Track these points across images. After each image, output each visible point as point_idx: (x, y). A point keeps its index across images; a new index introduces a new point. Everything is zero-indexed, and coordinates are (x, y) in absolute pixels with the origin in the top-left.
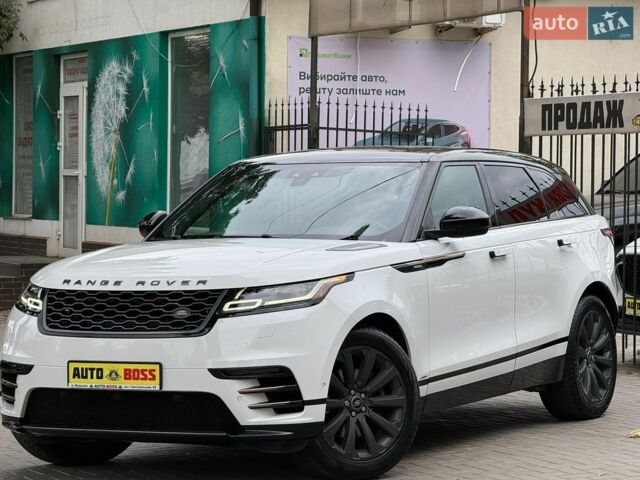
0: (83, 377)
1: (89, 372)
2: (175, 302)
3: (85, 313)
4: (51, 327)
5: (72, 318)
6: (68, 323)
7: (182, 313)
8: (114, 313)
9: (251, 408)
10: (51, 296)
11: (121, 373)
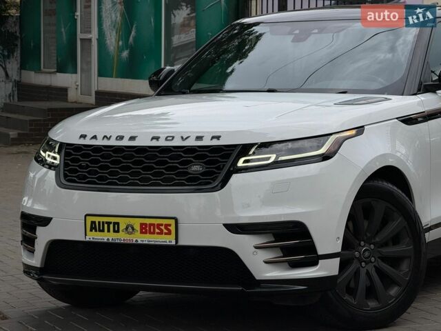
0: (100, 231)
1: (106, 226)
2: (189, 157)
3: (101, 168)
4: (68, 181)
5: (89, 172)
6: (85, 177)
7: (196, 168)
8: (130, 168)
9: (266, 262)
10: (68, 150)
11: (137, 227)
